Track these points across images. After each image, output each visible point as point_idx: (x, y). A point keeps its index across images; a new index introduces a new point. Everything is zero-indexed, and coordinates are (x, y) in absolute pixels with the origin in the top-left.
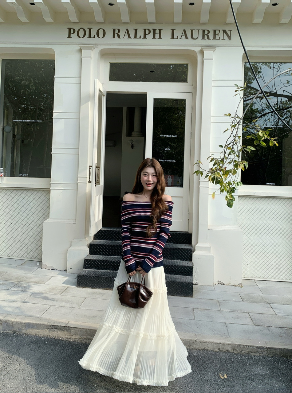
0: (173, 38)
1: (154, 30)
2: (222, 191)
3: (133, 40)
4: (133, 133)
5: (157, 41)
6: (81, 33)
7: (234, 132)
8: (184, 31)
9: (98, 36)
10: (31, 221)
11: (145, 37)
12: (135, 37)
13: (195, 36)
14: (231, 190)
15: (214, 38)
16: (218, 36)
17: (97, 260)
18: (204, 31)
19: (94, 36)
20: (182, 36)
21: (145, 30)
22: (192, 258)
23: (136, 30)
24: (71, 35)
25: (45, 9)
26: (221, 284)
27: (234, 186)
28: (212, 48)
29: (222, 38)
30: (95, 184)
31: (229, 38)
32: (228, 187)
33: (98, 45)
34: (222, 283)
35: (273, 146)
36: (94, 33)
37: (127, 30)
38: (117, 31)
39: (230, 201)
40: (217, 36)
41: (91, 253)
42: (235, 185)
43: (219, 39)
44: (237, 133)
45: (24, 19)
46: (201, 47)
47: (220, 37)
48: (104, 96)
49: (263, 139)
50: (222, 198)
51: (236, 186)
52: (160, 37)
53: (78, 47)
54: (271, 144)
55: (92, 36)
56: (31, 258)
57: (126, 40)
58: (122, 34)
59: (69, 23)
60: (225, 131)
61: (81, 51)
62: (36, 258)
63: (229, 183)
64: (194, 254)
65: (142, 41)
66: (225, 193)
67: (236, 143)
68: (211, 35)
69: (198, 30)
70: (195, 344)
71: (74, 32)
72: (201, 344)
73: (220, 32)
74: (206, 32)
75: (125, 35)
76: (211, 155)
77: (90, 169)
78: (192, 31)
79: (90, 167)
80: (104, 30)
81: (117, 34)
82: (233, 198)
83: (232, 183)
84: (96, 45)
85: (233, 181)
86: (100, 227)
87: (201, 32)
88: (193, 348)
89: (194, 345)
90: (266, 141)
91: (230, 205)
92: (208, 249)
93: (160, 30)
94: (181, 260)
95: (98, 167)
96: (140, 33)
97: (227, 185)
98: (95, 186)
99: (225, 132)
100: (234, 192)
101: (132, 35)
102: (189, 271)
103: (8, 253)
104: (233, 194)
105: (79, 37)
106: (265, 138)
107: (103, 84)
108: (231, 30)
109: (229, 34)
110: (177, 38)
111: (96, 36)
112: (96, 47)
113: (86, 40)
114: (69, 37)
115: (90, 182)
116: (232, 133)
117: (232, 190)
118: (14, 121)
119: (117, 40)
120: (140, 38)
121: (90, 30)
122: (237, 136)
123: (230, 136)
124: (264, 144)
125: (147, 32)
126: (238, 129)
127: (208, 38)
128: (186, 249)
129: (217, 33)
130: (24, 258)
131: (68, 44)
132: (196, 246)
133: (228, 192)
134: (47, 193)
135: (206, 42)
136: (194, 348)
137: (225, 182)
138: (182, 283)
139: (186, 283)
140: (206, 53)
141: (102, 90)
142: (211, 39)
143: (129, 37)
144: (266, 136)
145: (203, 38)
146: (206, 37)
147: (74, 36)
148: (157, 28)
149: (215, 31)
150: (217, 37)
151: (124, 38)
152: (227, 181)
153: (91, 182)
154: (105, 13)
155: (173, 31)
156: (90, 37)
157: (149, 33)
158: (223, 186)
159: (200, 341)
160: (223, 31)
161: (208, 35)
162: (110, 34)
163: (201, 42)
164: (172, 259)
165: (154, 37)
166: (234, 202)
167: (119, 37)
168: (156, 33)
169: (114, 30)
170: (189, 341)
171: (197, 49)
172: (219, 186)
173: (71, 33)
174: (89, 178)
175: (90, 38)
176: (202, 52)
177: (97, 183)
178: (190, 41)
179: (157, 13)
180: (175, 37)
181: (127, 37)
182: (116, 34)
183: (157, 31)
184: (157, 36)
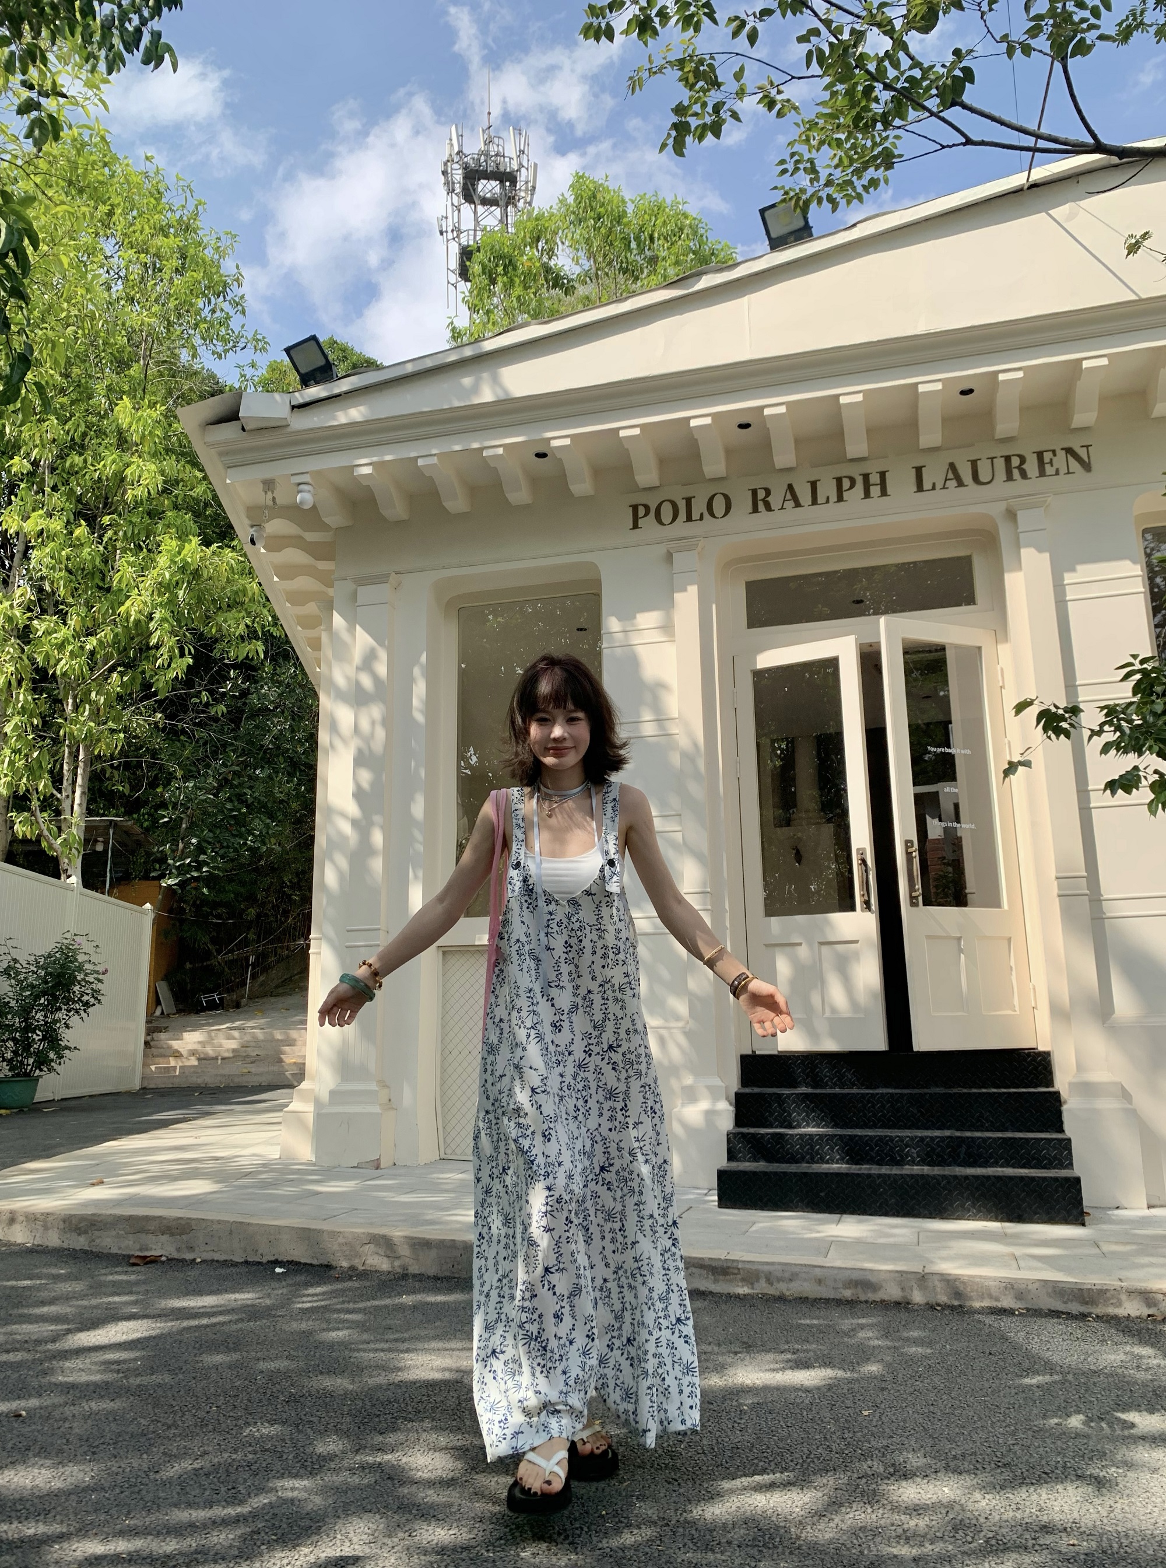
0: (920, 488)
1: (866, 477)
3: (808, 511)
5: (875, 500)
6: (667, 512)
8: (952, 466)
9: (713, 515)
11: (840, 499)
12: (814, 502)
13: (984, 477)
15: (1042, 473)
16: (1052, 466)
18: (1008, 459)
19: (702, 514)
20: (946, 480)
21: (839, 481)
23: (814, 485)
24: (641, 522)
28: (1035, 499)
29: (1063, 470)
31: (1087, 466)
33: (713, 536)
36: (699, 507)
37: (790, 487)
38: (761, 494)
40: (1047, 467)
41: (740, 1120)
43: (1057, 473)
46: (1005, 502)
47: (1057, 470)
52: (884, 493)
53: (661, 549)
55: (695, 515)
57: (791, 512)
58: (775, 500)
59: (634, 492)
61: (669, 557)
64: (1065, 1113)
65: (834, 508)
68: (1031, 467)
69: (992, 459)
71: (647, 514)
73: (1055, 455)
74: (1015, 462)
75: (784, 501)
78: (974, 464)
80: (727, 498)
81: (763, 500)
84: (708, 536)
87: (1000, 464)
93: (883, 475)
96: (826, 489)
101: (805, 496)
105: (662, 524)
108: (1087, 447)
109: (1083, 457)
110: (934, 488)
111: (706, 515)
112: (709, 543)
113: (681, 527)
114: (636, 526)
119: (763, 517)
120: (828, 501)
121: (689, 501)
125: (846, 484)
127: (1024, 475)
129: (1047, 460)
131: (631, 544)
135: (1019, 485)
140: (1021, 515)
142: (1034, 478)
143: (798, 504)
145: (1010, 477)
146: (1016, 473)
147: (648, 522)
148: (873, 469)
149: (1040, 455)
150: (1049, 470)
151: (782, 508)
154: (728, 453)
155: (919, 471)
156: (689, 518)
157: (852, 485)
160: (1064, 452)
161: (1024, 466)
162: (742, 502)
163: (1000, 487)
165: (867, 494)
167: (768, 508)
168: (871, 483)
169: (754, 492)
171: (997, 510)
173: (640, 516)
175: (692, 520)
176: (1011, 515)
178: (972, 490)
179: (871, 430)
180: (927, 485)
181: (790, 504)
182: (760, 501)
183: (875, 478)
184: (875, 491)
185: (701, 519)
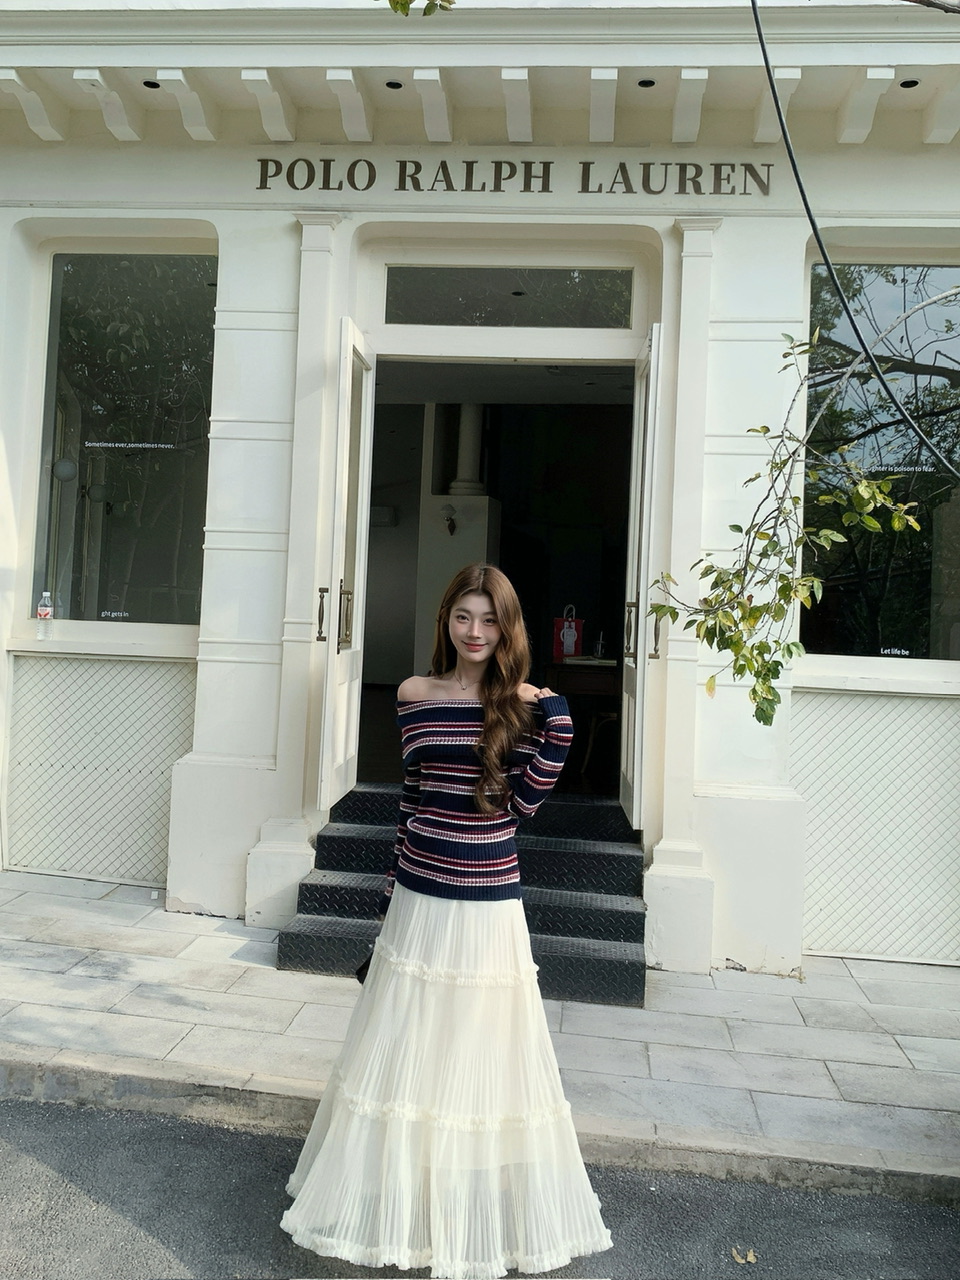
0: (585, 188)
1: (528, 166)
2: (740, 671)
3: (459, 197)
4: (453, 484)
5: (536, 198)
6: (301, 175)
7: (780, 485)
8: (623, 167)
9: (353, 184)
10: (136, 760)
11: (497, 188)
12: (469, 187)
13: (655, 185)
14: (769, 670)
15: (717, 190)
16: (729, 182)
17: (342, 888)
18: (683, 168)
19: (341, 183)
20: (614, 182)
21: (498, 165)
22: (642, 887)
23: (470, 166)
24: (270, 182)
25: (190, 102)
26: (737, 969)
27: (777, 657)
28: (708, 219)
29: (740, 189)
30: (339, 644)
31: (765, 188)
32: (760, 659)
33: (350, 211)
34: (738, 966)
35: (902, 528)
36: (338, 173)
37: (444, 165)
38: (410, 169)
39: (765, 706)
40: (724, 183)
41: (321, 864)
42: (780, 653)
43: (733, 192)
44: (787, 487)
45: (123, 131)
46: (673, 218)
47: (734, 188)
48: (368, 369)
49: (871, 507)
50: (740, 694)
51: (783, 656)
52: (546, 188)
53: (289, 218)
54: (897, 525)
55: (333, 184)
56: (133, 877)
57: (441, 196)
58: (425, 179)
59: (265, 144)
60: (751, 480)
61: (297, 229)
62: (149, 877)
63: (763, 648)
64: (649, 875)
65: (489, 198)
66: (749, 679)
67: (786, 520)
68: (707, 181)
69: (666, 165)
70: (652, 1153)
71: (277, 173)
72: (670, 1153)
73: (733, 171)
74: (691, 172)
75: (435, 180)
76: (703, 557)
77: (322, 598)
78: (647, 167)
79: (323, 591)
80: (370, 166)
81: (412, 177)
82: (776, 695)
83: (773, 646)
84: (346, 210)
85: (775, 642)
86: (352, 784)
87: (674, 171)
88: (645, 1166)
89: (650, 1157)
90: (881, 513)
91: (764, 716)
92: (693, 858)
93: (546, 166)
94: (608, 892)
95: (346, 594)
96: (484, 174)
97: (755, 652)
98: (338, 653)
99: (750, 484)
100: (776, 675)
101: (459, 180)
102: (632, 927)
103: (62, 860)
104: (774, 683)
105: (293, 186)
106: (878, 505)
107: (365, 332)
108: (769, 166)
109: (762, 177)
110: (600, 190)
111: (346, 184)
112: (345, 218)
113: (315, 195)
114: (263, 185)
115: (321, 638)
116: (773, 486)
117: (772, 671)
118: (87, 444)
119: (410, 196)
120: (483, 189)
121: (327, 164)
122: (788, 495)
123: (767, 498)
124: (874, 525)
125: (506, 170)
126: (790, 474)
127: (698, 189)
128: (623, 856)
129: (724, 175)
130: (111, 875)
131: (257, 207)
132: (656, 848)
133: (757, 675)
134: (186, 671)
135: (690, 202)
136: (648, 1168)
137: (749, 644)
138: (611, 962)
139: (621, 963)
140: (687, 235)
141: (361, 350)
142: (707, 194)
143: (450, 187)
144: (880, 498)
145: (682, 190)
146: (689, 185)
147: (278, 183)
148: (537, 157)
149: (718, 168)
150: (725, 187)
151: (432, 189)
152: (756, 640)
153: (324, 639)
154: (376, 113)
155: (586, 167)
156: (326, 185)
157: (513, 174)
158: (744, 656)
159: (668, 1144)
160: (743, 167)
161: (699, 179)
162: (388, 176)
163: (672, 200)
164: (578, 889)
165: (527, 187)
166: (778, 707)
167: (417, 186)
168: (533, 174)
169: (403, 165)
170: (632, 1143)
171: (662, 224)
172: (728, 655)
173: (269, 174)
174: (320, 627)
175: (329, 188)
176: (677, 234)
177: (344, 641)
178: (640, 198)
179: (537, 110)
180: (593, 186)
181: (442, 185)
182: (408, 177)
183: (537, 170)
184: (536, 184)
185: (340, 187)
